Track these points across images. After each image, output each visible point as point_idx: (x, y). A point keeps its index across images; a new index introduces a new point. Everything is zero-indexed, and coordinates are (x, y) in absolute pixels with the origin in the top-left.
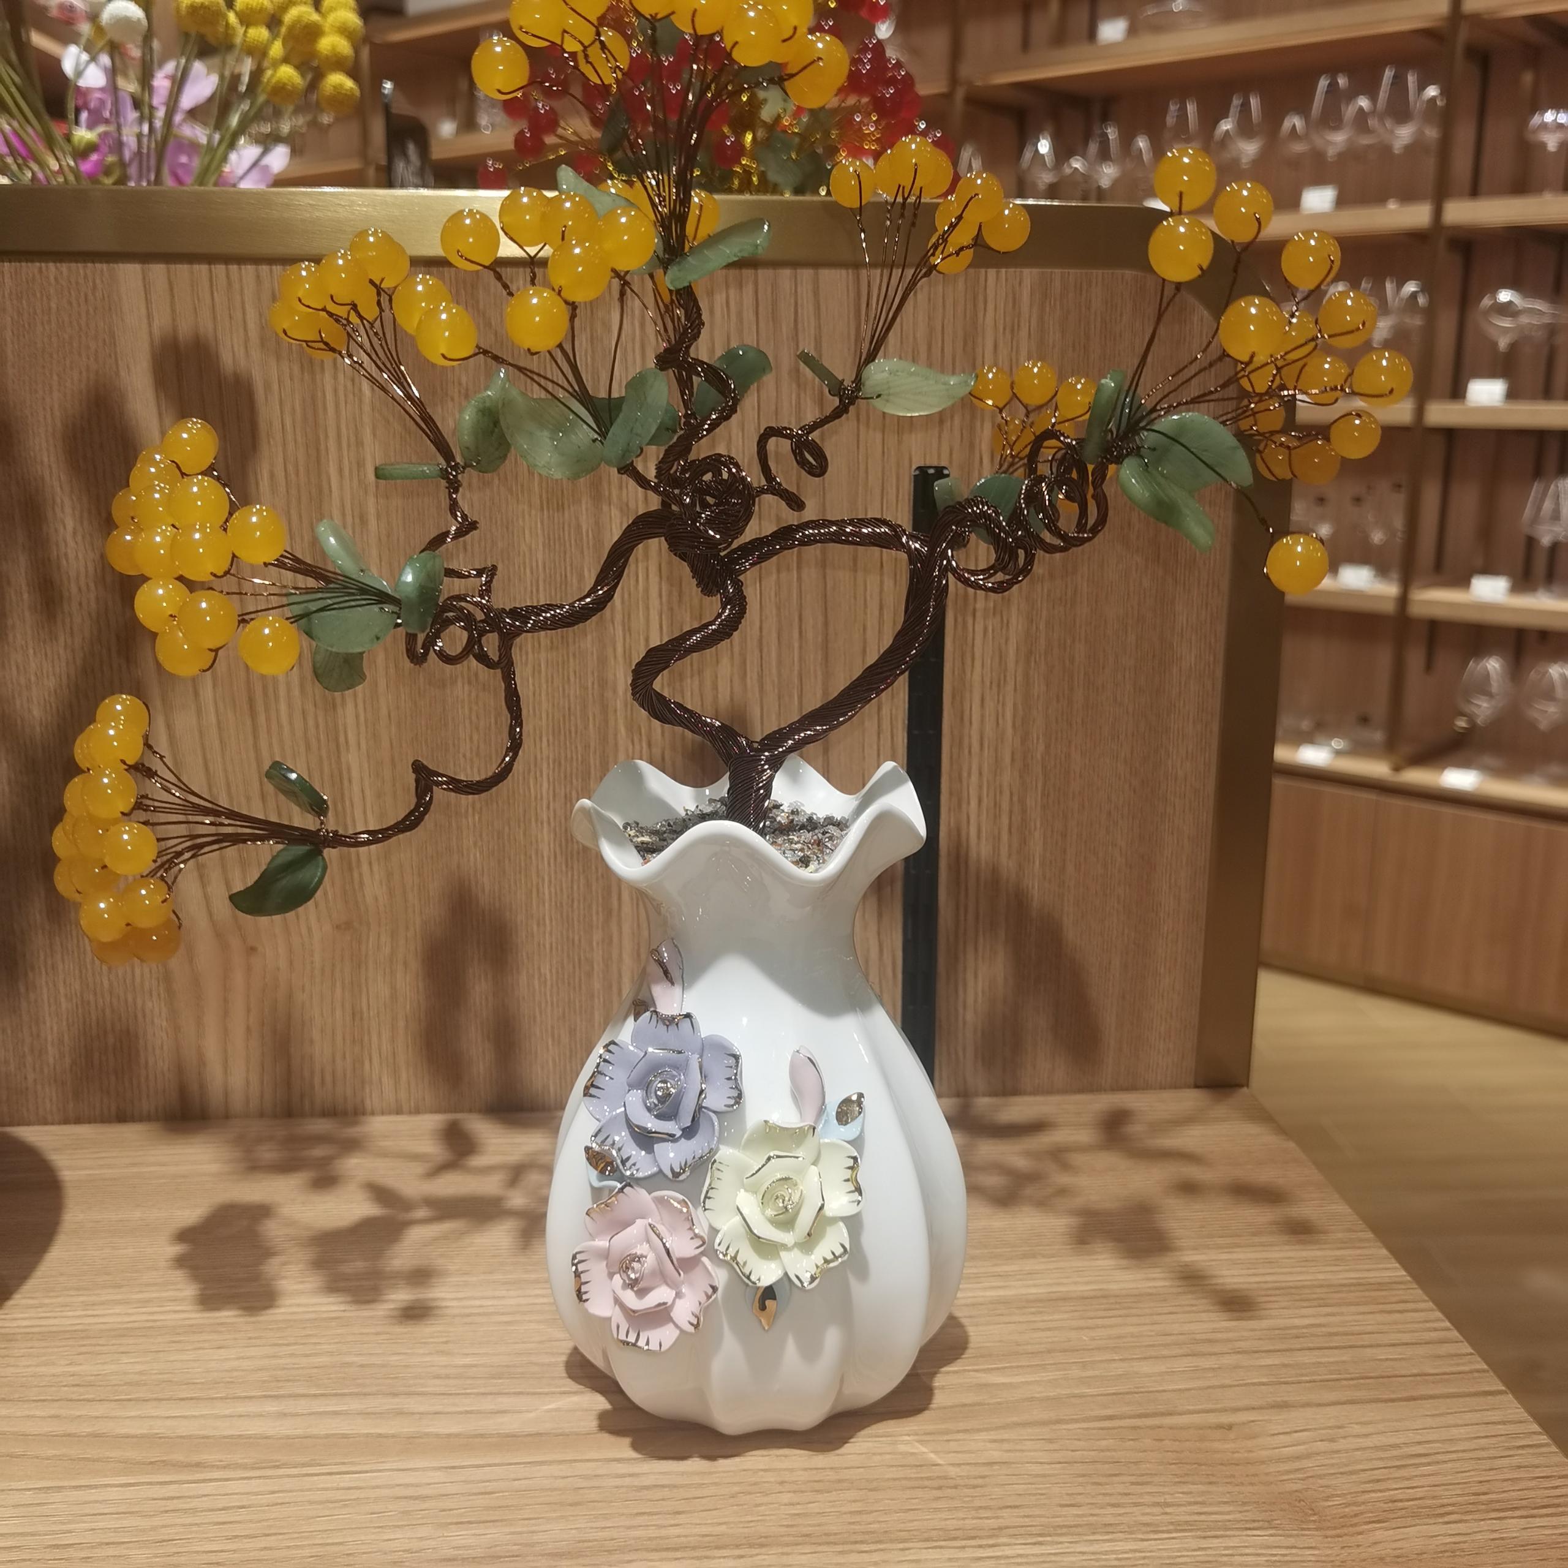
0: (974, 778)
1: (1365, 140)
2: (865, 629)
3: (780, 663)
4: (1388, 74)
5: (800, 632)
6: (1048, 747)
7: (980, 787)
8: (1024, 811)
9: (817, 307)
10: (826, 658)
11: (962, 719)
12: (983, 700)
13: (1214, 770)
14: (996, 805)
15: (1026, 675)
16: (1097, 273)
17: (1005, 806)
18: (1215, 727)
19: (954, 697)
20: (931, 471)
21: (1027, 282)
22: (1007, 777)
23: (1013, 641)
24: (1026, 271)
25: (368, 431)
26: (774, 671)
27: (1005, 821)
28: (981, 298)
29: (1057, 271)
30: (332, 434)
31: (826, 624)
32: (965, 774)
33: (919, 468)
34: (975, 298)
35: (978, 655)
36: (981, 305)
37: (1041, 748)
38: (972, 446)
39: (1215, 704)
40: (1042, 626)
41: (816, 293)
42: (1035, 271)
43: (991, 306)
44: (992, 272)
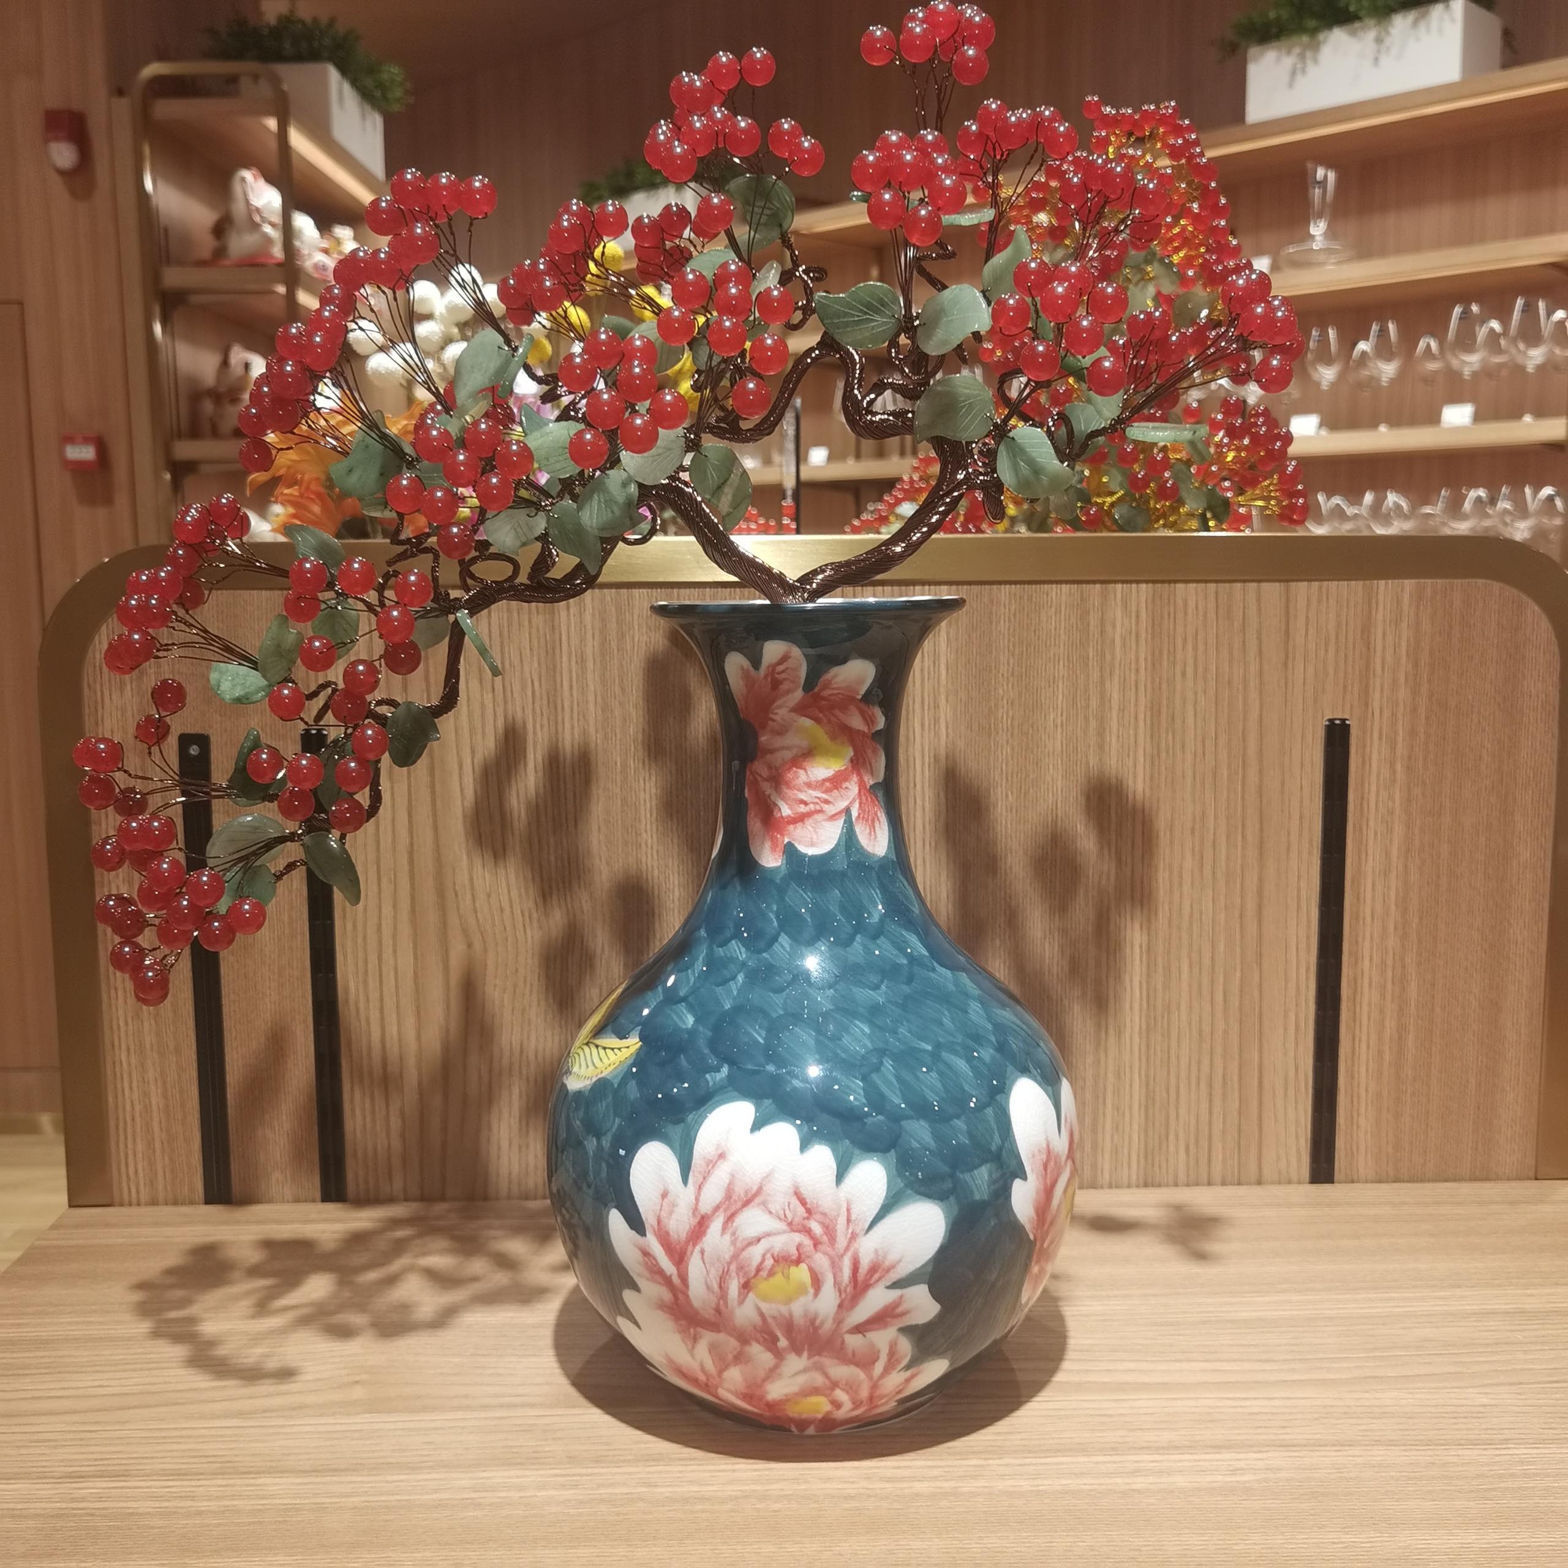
0: (1367, 943)
1: (1498, 359)
2: (1289, 834)
3: (1228, 858)
4: (1520, 302)
5: (1243, 837)
6: (1421, 919)
7: (1372, 948)
8: (1403, 967)
9: (1259, 610)
10: (1261, 854)
11: (1358, 899)
12: (1374, 885)
13: (1545, 937)
14: (1383, 962)
15: (1406, 867)
16: (1458, 582)
17: (1390, 962)
18: (1546, 905)
19: (1353, 882)
20: (1338, 722)
21: (1407, 590)
22: (1392, 942)
23: (1396, 842)
24: (1407, 582)
25: (943, 697)
26: (1223, 864)
27: (1389, 973)
28: (1374, 601)
29: (1429, 581)
30: (918, 700)
31: (1261, 830)
32: (1360, 940)
33: (1329, 720)
34: (1370, 600)
35: (1370, 851)
36: (1374, 605)
37: (1416, 920)
38: (1366, 704)
39: (1546, 888)
40: (1417, 831)
41: (1259, 600)
42: (1413, 581)
43: (1381, 606)
44: (1382, 582)
